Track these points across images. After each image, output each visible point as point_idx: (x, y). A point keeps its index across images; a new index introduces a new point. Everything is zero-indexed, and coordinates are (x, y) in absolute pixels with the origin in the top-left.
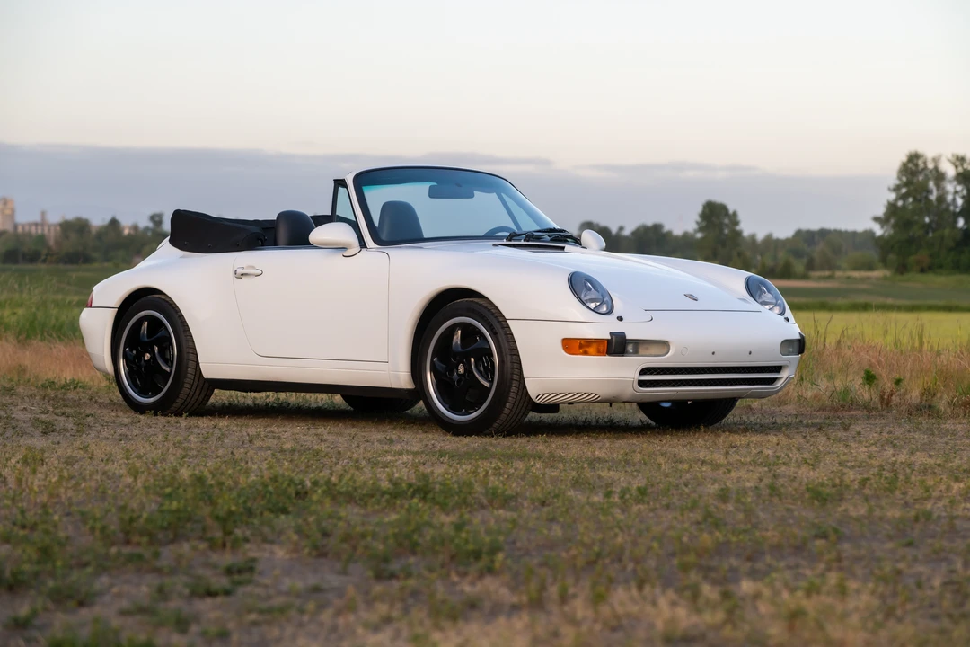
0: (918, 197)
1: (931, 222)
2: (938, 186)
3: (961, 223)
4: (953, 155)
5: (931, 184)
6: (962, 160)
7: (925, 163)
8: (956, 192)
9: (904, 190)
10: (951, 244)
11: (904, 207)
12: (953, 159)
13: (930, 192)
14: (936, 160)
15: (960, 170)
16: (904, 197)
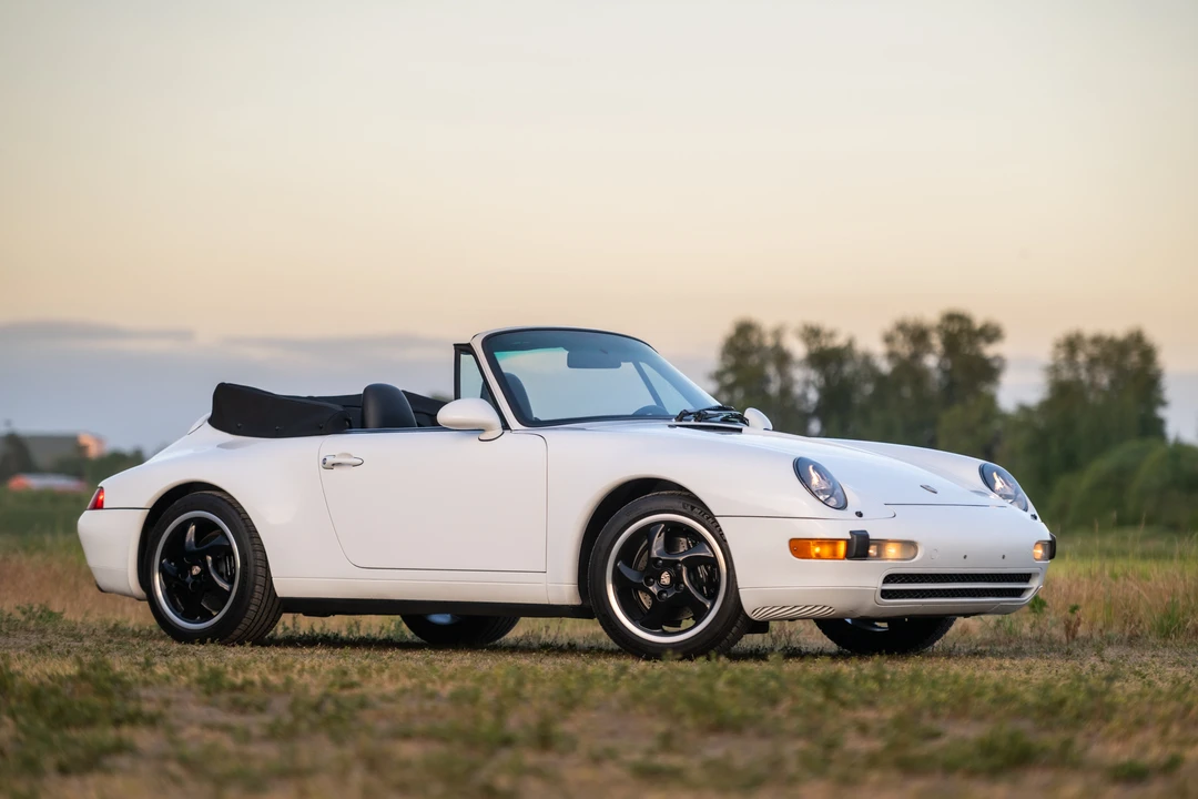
2: (781, 372)
4: (804, 327)
5: (771, 370)
6: (816, 332)
7: (761, 336)
8: (808, 382)
9: (729, 379)
12: (804, 332)
13: (767, 381)
14: (778, 334)
15: (815, 347)
16: (729, 389)
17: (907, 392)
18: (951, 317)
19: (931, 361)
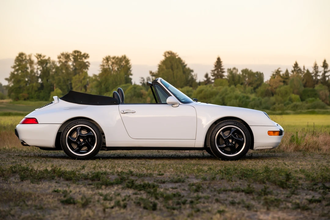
3: (40, 81)
6: (40, 56)
15: (39, 59)
17: (64, 71)
18: (75, 52)
19: (70, 63)
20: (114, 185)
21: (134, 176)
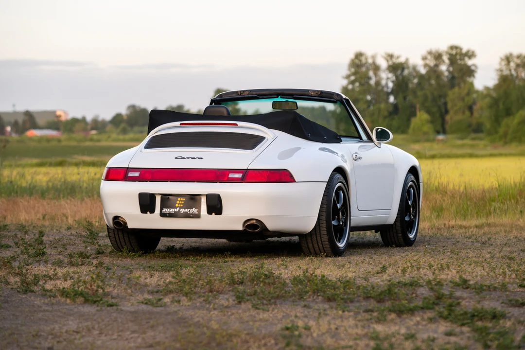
0: (363, 82)
1: (372, 99)
2: (376, 74)
3: (392, 99)
4: (386, 54)
5: (371, 73)
6: (391, 56)
7: (366, 59)
8: (388, 78)
9: (353, 78)
10: (386, 113)
11: (353, 90)
12: (385, 56)
13: (370, 78)
14: (374, 57)
15: (390, 63)
16: (353, 83)
17: (433, 82)
18: (452, 48)
19: (443, 68)
20: (416, 313)
21: (468, 290)
